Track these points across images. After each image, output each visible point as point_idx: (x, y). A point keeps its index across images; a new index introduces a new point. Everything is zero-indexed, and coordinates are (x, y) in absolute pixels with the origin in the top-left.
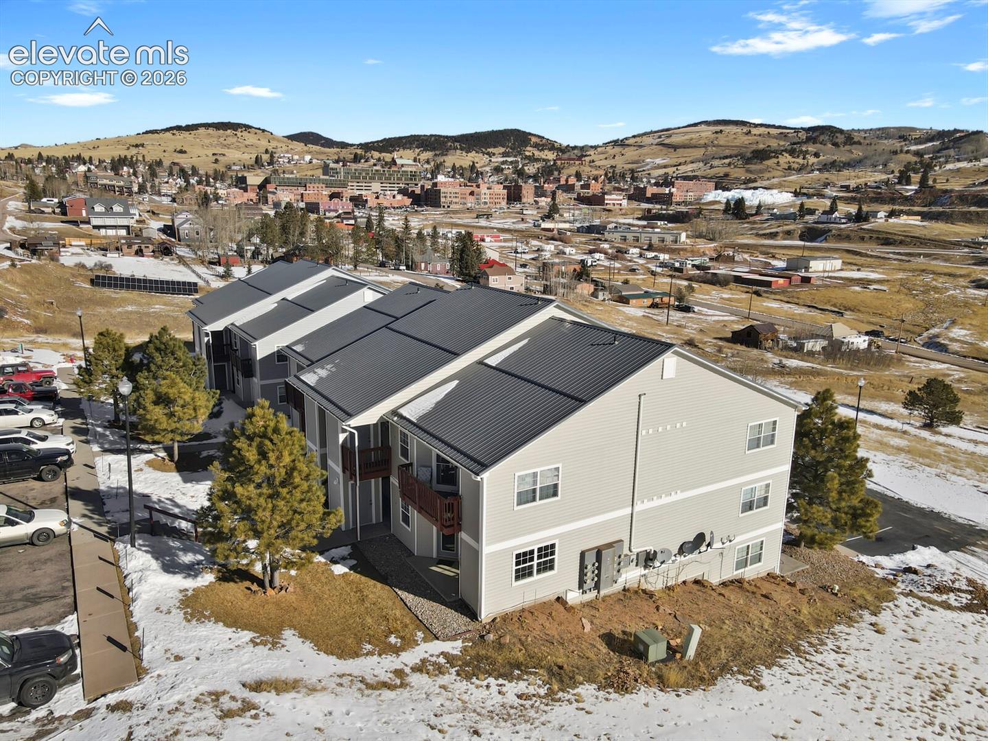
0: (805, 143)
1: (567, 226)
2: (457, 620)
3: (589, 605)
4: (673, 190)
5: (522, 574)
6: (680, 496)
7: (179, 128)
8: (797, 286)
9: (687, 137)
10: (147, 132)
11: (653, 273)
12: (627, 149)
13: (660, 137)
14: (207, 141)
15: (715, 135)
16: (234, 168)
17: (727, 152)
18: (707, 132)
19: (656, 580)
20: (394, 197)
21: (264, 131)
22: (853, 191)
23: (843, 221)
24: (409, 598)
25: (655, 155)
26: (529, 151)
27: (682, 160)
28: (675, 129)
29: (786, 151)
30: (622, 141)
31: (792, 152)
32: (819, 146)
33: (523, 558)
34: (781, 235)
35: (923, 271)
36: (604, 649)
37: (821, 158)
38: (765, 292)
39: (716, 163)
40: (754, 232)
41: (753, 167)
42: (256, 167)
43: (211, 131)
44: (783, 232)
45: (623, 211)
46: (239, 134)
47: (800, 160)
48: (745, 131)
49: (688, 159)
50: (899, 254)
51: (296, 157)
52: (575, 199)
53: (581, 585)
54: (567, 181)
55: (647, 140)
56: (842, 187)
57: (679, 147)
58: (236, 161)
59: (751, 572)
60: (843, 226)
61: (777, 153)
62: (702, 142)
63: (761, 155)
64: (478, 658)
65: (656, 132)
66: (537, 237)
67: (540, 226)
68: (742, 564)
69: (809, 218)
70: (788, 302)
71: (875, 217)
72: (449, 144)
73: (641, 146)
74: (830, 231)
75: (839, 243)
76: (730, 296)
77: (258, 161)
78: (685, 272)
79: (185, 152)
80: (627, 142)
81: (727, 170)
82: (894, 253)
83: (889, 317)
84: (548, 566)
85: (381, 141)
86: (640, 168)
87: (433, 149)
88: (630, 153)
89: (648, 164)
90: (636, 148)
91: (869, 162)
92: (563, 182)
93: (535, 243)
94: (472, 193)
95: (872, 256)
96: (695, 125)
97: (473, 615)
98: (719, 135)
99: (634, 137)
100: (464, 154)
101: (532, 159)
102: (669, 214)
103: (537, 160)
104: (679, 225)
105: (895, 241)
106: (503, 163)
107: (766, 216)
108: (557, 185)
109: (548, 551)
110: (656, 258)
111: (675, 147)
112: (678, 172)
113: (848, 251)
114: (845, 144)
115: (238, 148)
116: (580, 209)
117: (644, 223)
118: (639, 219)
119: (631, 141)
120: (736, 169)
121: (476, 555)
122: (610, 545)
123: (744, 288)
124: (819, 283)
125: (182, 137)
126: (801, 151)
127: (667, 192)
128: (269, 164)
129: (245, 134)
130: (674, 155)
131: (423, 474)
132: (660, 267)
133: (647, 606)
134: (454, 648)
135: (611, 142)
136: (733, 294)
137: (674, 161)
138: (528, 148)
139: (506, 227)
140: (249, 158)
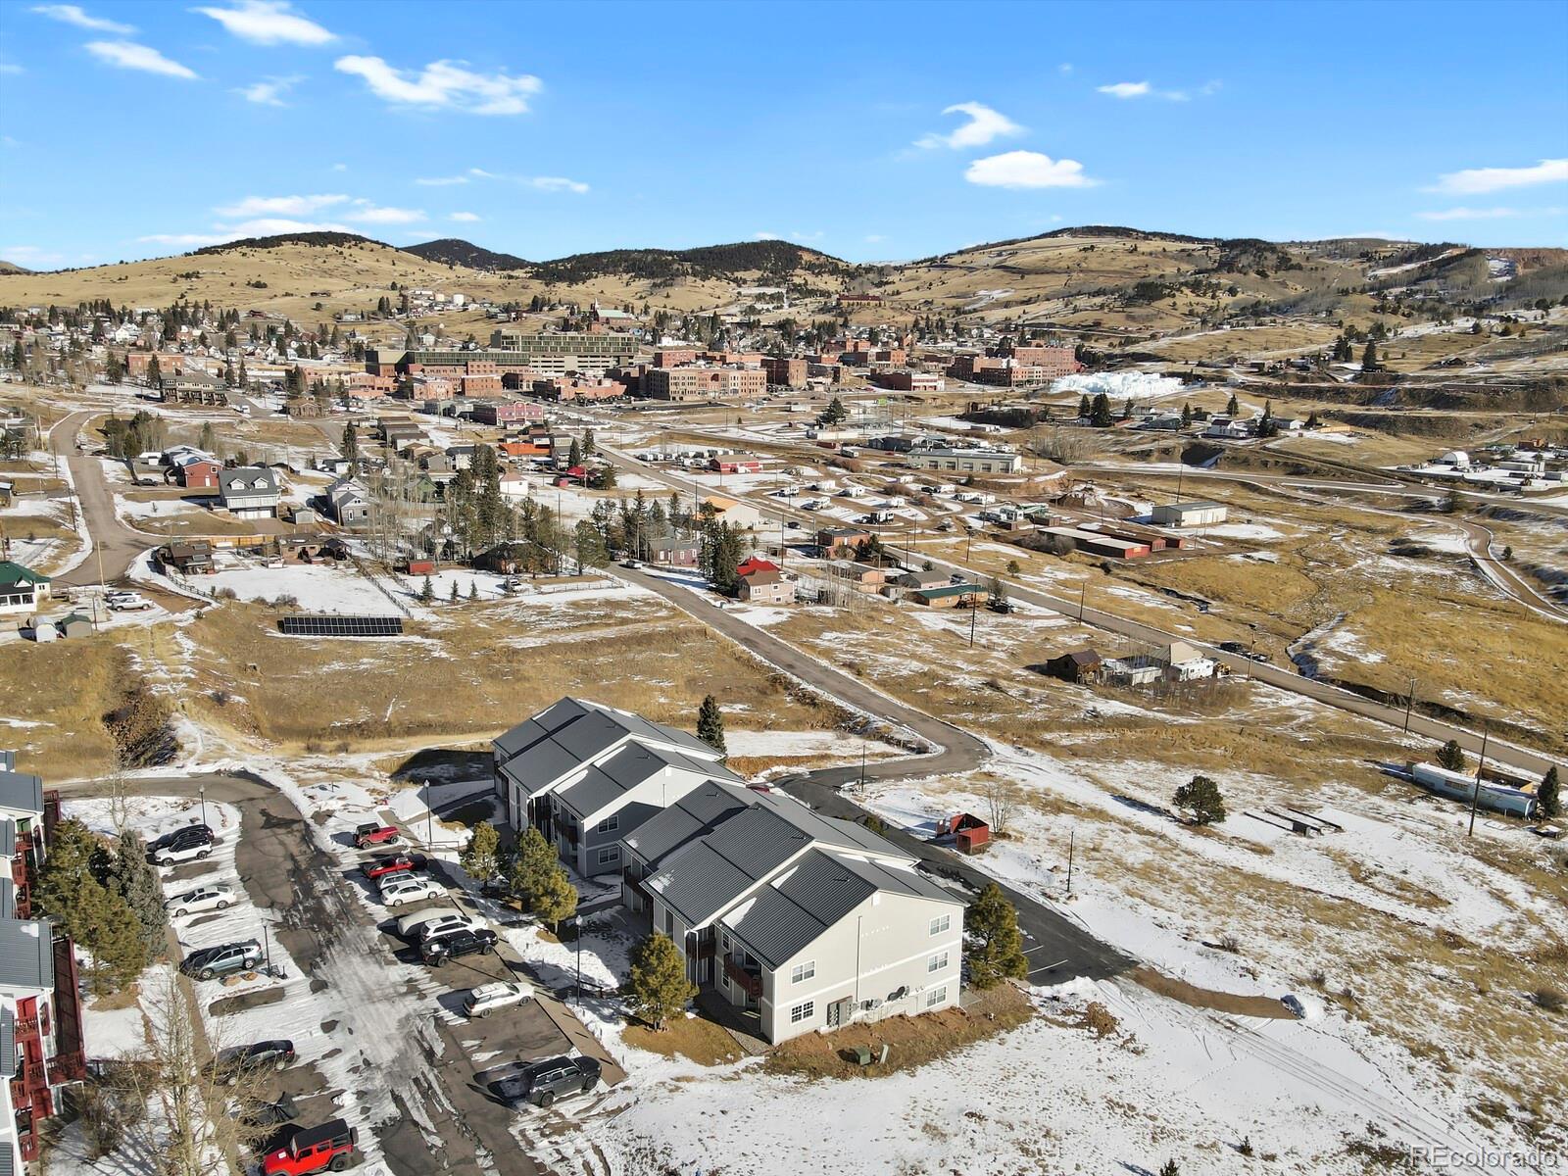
0: (1215, 270)
1: (852, 434)
2: (761, 1045)
3: (833, 1034)
4: (1014, 363)
5: (796, 1018)
6: (887, 967)
7: (250, 243)
8: (1158, 553)
9: (1041, 255)
10: (202, 252)
11: (970, 531)
12: (950, 273)
13: (1000, 254)
14: (296, 265)
15: (1083, 254)
16: (347, 318)
17: (1101, 282)
18: (1070, 247)
19: (873, 1017)
20: (600, 383)
21: (384, 245)
22: (1267, 374)
23: (1242, 435)
24: (734, 1033)
25: (992, 284)
26: (799, 277)
27: (1033, 293)
28: (1024, 241)
29: (1186, 284)
30: (942, 259)
31: (1195, 287)
32: (1236, 275)
33: (796, 1010)
34: (1156, 454)
35: (1335, 522)
36: (838, 1058)
37: (1239, 296)
38: (1117, 566)
39: (1082, 302)
40: (1119, 448)
41: (1136, 311)
42: (380, 316)
43: (301, 247)
44: (1158, 450)
45: (939, 402)
46: (346, 252)
47: (1208, 301)
48: (1128, 246)
49: (1042, 292)
50: (1310, 490)
51: (441, 298)
52: (868, 377)
53: (828, 1022)
54: (856, 346)
55: (982, 259)
56: (1253, 365)
57: (1029, 272)
58: (348, 305)
59: (936, 1008)
60: (1241, 443)
61: (1174, 289)
62: (1063, 265)
63: (1149, 291)
64: (774, 1065)
65: (993, 246)
66: (809, 459)
67: (814, 437)
68: (931, 1002)
69: (1197, 426)
70: (1142, 584)
71: (1287, 428)
72: (676, 266)
73: (971, 269)
74: (1222, 450)
75: (1234, 469)
76: (1068, 576)
77: (383, 305)
78: (1013, 529)
79: (264, 286)
80: (950, 262)
81: (1097, 315)
82: (1305, 489)
83: (1265, 611)
84: (809, 1014)
85: (569, 260)
86: (968, 304)
87: (651, 275)
88: (954, 281)
89: (981, 299)
90: (963, 272)
91: (1307, 306)
92: (850, 348)
93: (808, 471)
94: (715, 378)
95: (1274, 494)
96: (1054, 234)
97: (770, 1042)
98: (1089, 254)
99: (961, 253)
100: (699, 282)
101: (806, 292)
102: (1003, 414)
103: (812, 293)
104: (1016, 431)
105: (1308, 469)
106: (760, 297)
107: (1137, 421)
108: (841, 353)
109: (810, 1005)
110: (976, 501)
111: (1022, 272)
112: (1025, 317)
113: (1244, 485)
114: (1277, 269)
115: (345, 276)
116: (875, 398)
117: (966, 426)
118: (960, 418)
119: (956, 260)
120: (1112, 315)
121: (771, 1010)
122: (844, 1000)
123: (1088, 557)
124: (1190, 546)
125: (256, 260)
126: (1210, 285)
127: (1004, 366)
128: (401, 311)
129: (355, 251)
130: (1020, 284)
131: (739, 959)
132: (980, 519)
133: (865, 1033)
134: (761, 1059)
135: (925, 261)
136: (1072, 571)
137: (1021, 295)
138: (798, 271)
139: (767, 439)
140: (368, 297)
